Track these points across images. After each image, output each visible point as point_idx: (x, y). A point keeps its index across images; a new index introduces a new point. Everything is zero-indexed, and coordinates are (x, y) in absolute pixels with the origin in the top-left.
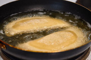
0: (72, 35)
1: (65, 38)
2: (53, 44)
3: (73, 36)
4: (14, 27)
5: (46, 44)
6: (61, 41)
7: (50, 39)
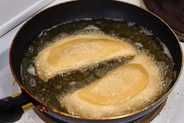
0: (141, 75)
1: (131, 83)
2: (113, 94)
3: (142, 77)
4: (51, 61)
5: (104, 94)
6: (125, 88)
7: (109, 87)
